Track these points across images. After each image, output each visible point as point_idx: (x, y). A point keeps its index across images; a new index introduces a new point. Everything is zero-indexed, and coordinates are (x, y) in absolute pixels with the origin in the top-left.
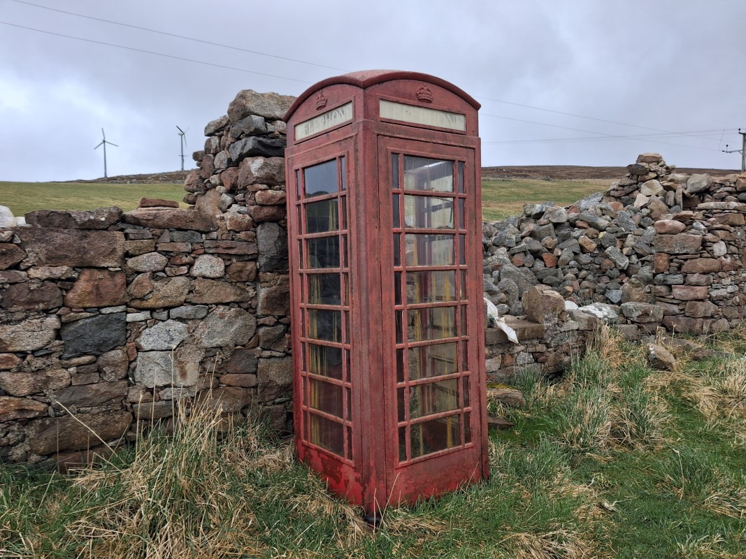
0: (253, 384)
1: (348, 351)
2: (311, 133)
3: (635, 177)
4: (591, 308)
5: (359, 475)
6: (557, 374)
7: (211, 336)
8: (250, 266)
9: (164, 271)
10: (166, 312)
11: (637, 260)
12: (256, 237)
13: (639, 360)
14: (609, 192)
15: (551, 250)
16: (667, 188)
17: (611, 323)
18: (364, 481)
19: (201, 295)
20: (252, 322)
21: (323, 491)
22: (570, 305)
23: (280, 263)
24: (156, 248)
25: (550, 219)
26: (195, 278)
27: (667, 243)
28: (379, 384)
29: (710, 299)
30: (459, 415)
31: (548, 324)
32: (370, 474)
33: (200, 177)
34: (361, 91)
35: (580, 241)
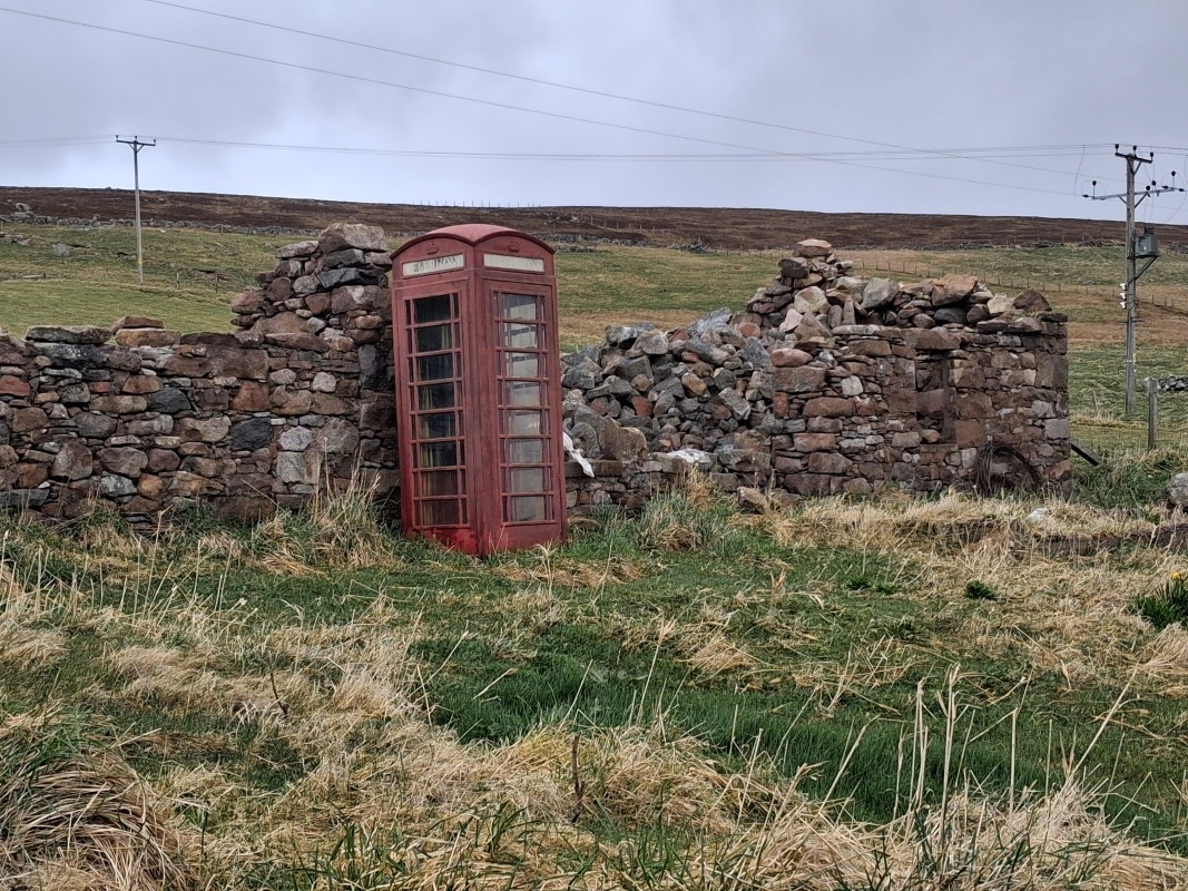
1: (462, 441)
3: (789, 281)
4: (681, 453)
5: (473, 533)
7: (327, 443)
8: (354, 383)
9: (293, 385)
10: (297, 419)
11: (765, 408)
12: (358, 357)
14: (751, 305)
15: (644, 394)
16: (833, 301)
17: (703, 469)
19: (320, 407)
20: (356, 434)
23: (377, 381)
24: (288, 365)
25: (644, 349)
26: (315, 392)
27: (786, 379)
29: (840, 450)
31: (627, 462)
33: (268, 299)
34: (471, 248)
35: (684, 380)
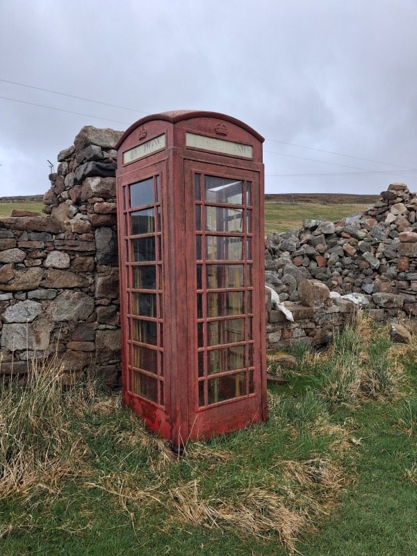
0: (92, 349)
1: (161, 324)
2: (135, 158)
3: (387, 201)
4: (350, 296)
5: (169, 417)
6: (323, 345)
7: (59, 312)
8: (90, 260)
9: (23, 263)
10: (25, 294)
11: (386, 262)
12: (94, 238)
13: (384, 335)
14: (367, 212)
15: (322, 254)
16: (410, 209)
17: (364, 308)
18: (172, 421)
19: (52, 281)
20: (91, 302)
21: (141, 429)
22: (334, 295)
23: (112, 258)
24: (17, 245)
25: (322, 231)
26: (47, 268)
27: (408, 249)
28: (184, 348)
30: (245, 372)
31: (317, 308)
32: (176, 416)
33: (55, 193)
34: (171, 125)
35: (344, 247)
